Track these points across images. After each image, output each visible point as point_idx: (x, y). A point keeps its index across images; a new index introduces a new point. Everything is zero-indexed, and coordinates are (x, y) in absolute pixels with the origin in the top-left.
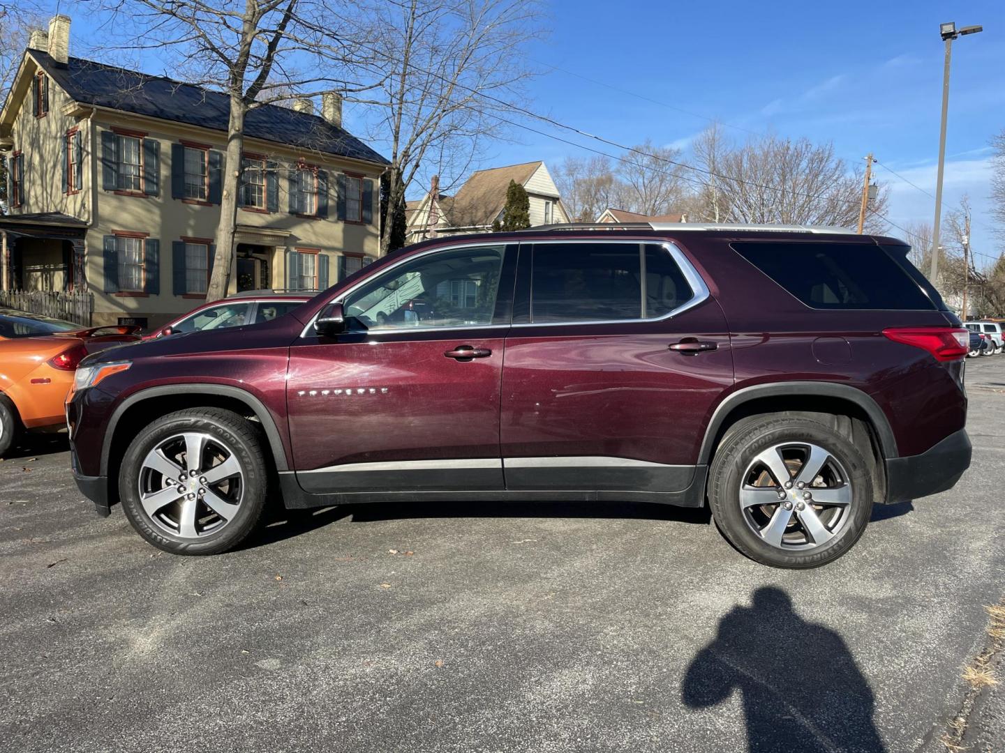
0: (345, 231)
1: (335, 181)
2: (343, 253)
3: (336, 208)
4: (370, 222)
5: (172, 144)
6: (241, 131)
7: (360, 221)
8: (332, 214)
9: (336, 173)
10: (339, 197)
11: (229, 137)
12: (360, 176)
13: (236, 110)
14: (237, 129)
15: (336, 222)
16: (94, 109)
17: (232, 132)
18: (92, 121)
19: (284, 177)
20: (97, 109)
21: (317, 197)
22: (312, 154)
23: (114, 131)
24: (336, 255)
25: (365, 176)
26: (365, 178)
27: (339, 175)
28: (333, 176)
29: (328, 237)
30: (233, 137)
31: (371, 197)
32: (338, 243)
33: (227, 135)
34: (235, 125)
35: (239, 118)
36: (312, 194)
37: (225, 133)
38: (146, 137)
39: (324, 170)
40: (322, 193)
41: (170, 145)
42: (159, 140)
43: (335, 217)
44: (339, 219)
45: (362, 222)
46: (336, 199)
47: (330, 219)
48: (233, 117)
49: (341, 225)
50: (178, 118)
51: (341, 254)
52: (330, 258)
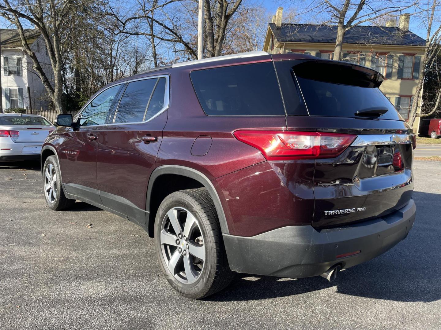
0: (401, 84)
1: (398, 59)
2: (399, 95)
3: (397, 73)
4: (417, 78)
5: (316, 53)
6: (341, 42)
7: (411, 78)
8: (394, 76)
9: (398, 55)
10: (399, 67)
11: (336, 45)
12: (414, 55)
13: (340, 32)
14: (339, 41)
15: (396, 80)
16: (285, 43)
17: (337, 43)
18: (284, 49)
19: (369, 60)
20: (286, 43)
21: (386, 68)
22: (386, 47)
23: (293, 51)
24: (395, 97)
25: (417, 54)
26: (416, 55)
27: (400, 55)
28: (396, 56)
29: (391, 88)
30: (337, 45)
31: (419, 65)
32: (397, 91)
33: (335, 45)
34: (339, 39)
35: (341, 36)
36: (384, 67)
37: (334, 44)
38: (305, 52)
39: (392, 54)
40: (389, 66)
41: (315, 53)
42: (310, 52)
43: (396, 77)
44: (398, 78)
45: (412, 78)
46: (397, 68)
47: (393, 79)
48: (338, 36)
49: (399, 81)
50: (319, 41)
51: (398, 96)
52: (391, 98)
